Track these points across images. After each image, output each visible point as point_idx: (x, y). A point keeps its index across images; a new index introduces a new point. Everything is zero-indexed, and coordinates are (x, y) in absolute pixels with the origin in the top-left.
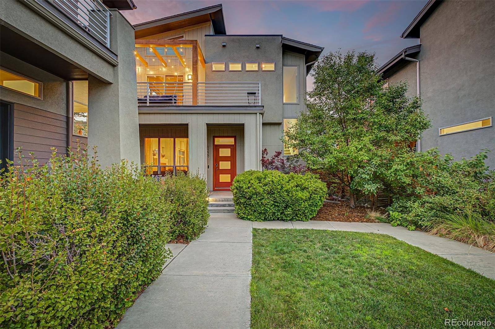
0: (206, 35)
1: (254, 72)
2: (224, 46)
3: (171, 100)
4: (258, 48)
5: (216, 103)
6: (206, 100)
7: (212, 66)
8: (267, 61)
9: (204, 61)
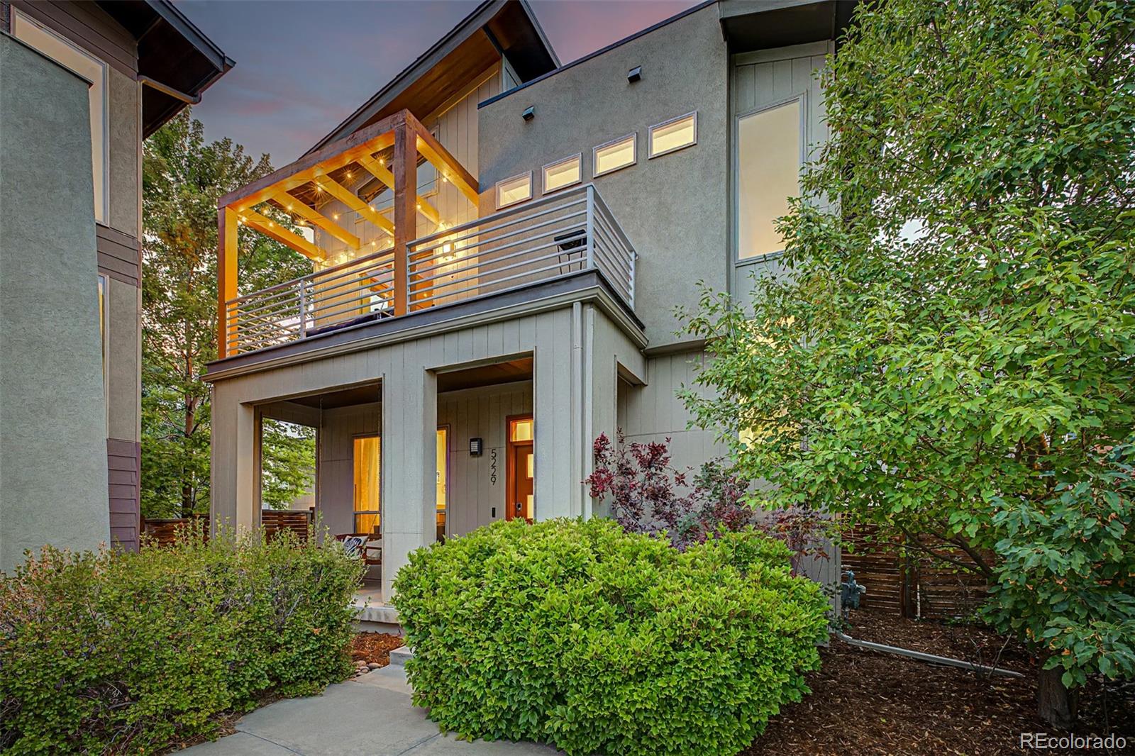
0: (480, 106)
1: (621, 173)
2: (528, 118)
4: (634, 80)
7: (495, 197)
8: (669, 118)
9: (477, 187)
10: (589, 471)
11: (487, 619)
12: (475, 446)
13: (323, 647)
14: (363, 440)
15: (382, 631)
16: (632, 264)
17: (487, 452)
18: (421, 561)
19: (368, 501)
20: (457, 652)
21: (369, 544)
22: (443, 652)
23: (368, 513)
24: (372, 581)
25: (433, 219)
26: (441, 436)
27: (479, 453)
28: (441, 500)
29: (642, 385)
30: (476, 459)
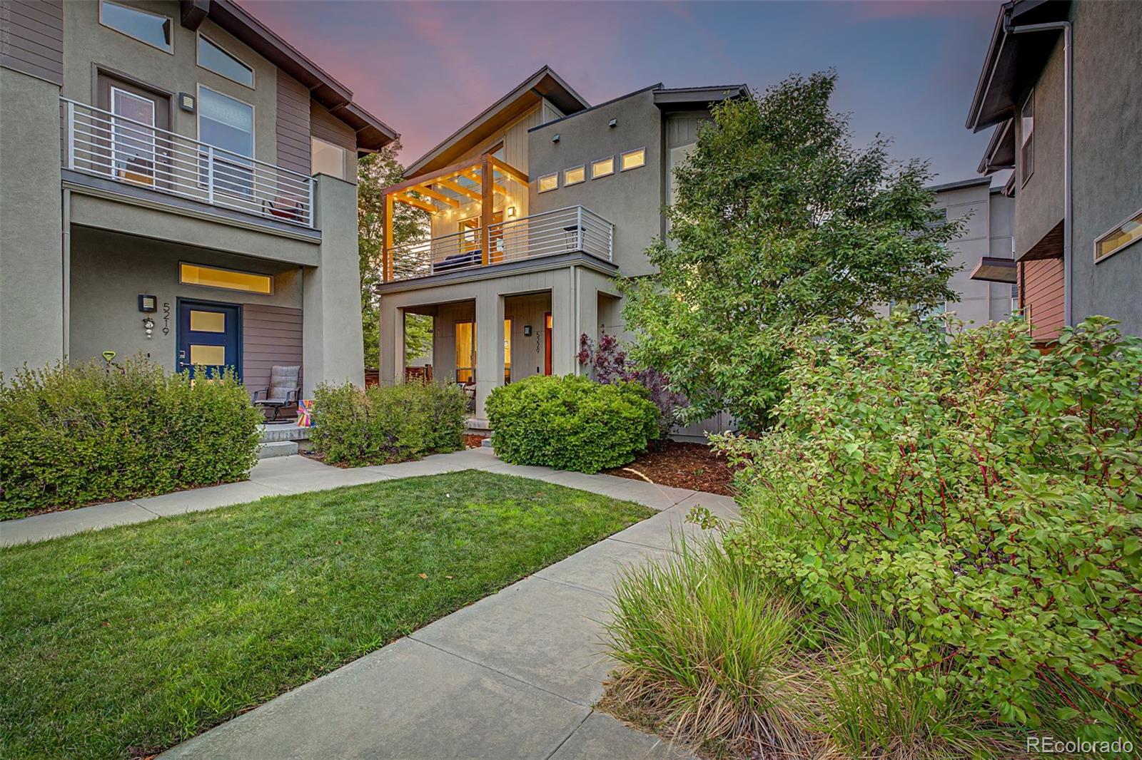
0: (529, 131)
1: (606, 178)
2: (556, 141)
3: (469, 259)
4: (613, 126)
5: (549, 250)
6: (529, 248)
7: (537, 185)
8: (631, 150)
9: (526, 179)
10: (578, 351)
11: (521, 414)
12: (527, 332)
13: (453, 433)
14: (461, 325)
15: (476, 434)
16: (611, 232)
17: (534, 334)
18: (497, 393)
19: (465, 363)
20: (511, 428)
21: (467, 387)
22: (505, 428)
23: (465, 369)
24: (472, 409)
25: (502, 194)
26: (508, 323)
27: (529, 335)
28: (507, 360)
29: (620, 298)
30: (528, 338)
